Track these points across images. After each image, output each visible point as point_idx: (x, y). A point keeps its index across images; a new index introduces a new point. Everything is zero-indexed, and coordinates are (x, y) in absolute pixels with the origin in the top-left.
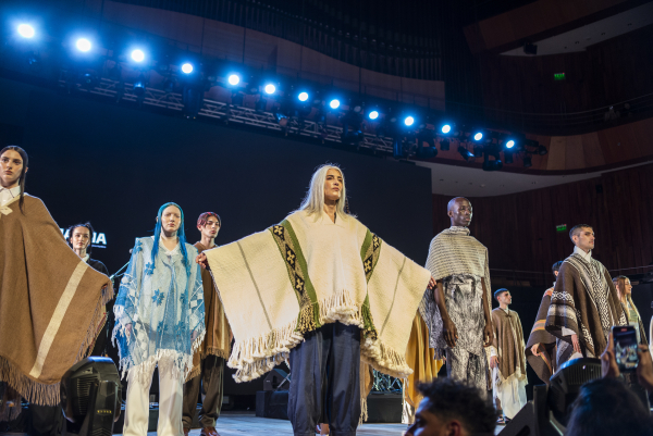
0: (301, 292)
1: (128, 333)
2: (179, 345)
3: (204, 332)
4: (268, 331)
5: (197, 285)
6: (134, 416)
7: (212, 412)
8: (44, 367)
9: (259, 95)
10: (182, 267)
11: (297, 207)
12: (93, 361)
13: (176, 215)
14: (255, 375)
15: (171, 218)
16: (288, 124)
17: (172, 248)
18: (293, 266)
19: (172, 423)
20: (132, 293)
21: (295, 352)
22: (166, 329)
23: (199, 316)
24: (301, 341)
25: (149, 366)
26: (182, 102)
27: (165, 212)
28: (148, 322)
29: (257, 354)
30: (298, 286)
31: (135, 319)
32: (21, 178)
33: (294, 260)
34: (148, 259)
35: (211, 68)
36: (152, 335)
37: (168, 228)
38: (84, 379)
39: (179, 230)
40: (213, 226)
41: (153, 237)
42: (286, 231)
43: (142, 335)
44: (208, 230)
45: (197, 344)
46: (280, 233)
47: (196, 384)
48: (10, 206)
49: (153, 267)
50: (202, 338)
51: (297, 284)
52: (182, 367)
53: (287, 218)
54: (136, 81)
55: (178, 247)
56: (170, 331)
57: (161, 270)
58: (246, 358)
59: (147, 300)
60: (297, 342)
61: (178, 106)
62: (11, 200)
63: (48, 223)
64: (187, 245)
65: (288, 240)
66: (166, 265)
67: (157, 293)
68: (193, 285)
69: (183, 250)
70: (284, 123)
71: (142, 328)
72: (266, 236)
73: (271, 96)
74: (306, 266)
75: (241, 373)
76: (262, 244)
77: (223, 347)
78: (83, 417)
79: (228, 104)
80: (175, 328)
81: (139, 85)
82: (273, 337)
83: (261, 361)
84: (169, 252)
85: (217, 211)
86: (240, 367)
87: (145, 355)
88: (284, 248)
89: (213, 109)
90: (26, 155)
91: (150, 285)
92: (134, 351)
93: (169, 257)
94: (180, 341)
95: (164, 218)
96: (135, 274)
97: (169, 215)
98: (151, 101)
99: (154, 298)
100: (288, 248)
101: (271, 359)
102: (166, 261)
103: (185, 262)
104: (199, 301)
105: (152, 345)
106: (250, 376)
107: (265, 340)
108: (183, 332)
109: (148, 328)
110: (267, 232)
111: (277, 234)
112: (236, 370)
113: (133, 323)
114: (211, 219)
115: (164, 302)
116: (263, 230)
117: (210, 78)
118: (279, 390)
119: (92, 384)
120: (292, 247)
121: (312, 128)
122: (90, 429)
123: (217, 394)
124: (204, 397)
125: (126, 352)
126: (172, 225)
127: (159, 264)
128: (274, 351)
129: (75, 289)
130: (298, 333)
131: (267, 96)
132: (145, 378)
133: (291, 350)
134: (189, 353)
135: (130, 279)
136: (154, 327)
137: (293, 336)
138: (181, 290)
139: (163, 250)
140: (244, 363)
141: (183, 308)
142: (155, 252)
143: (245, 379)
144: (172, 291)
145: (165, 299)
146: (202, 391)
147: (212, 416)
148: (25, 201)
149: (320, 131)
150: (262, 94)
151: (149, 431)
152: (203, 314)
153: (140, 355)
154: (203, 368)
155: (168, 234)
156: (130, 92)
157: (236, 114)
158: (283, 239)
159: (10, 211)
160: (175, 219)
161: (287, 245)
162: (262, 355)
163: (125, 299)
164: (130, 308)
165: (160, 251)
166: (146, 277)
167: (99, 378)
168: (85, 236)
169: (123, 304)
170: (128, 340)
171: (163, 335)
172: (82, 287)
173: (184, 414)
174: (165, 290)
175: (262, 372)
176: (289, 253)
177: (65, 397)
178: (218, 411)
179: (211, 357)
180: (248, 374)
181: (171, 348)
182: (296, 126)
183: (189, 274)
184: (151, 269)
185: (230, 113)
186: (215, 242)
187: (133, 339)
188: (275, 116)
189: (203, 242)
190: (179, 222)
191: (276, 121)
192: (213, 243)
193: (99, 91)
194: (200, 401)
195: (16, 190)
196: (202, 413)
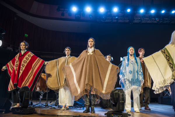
0: (172, 68)
1: (124, 82)
2: (137, 84)
3: (144, 81)
4: (163, 79)
5: (140, 68)
6: (127, 103)
7: (147, 102)
8: (106, 90)
9: (150, 14)
10: (136, 64)
11: (168, 43)
12: (118, 89)
13: (133, 50)
14: (160, 92)
15: (132, 51)
16: (159, 21)
17: (133, 59)
18: (169, 60)
19: (137, 105)
20: (124, 71)
21: (172, 85)
22: (133, 80)
23: (142, 76)
24: (174, 82)
25: (130, 90)
26: (128, 20)
27: (130, 49)
28: (128, 79)
29: (160, 86)
30: (171, 66)
31: (125, 78)
32: (94, 45)
33: (169, 59)
34: (127, 62)
35: (135, 9)
36: (130, 82)
37: (131, 54)
38: (116, 93)
39: (134, 54)
40: (143, 52)
41: (127, 56)
42: (165, 51)
43: (127, 82)
44: (141, 53)
45: (142, 84)
46: (164, 51)
47: (142, 95)
48: (92, 52)
49: (128, 64)
50: (143, 82)
51: (170, 65)
52: (139, 90)
53: (165, 47)
54: (116, 17)
55: (134, 58)
56: (134, 81)
57: (130, 65)
58: (157, 87)
59: (128, 73)
60: (172, 82)
61: (127, 21)
62: (92, 51)
63: (101, 55)
64: (136, 57)
65: (166, 53)
66: (132, 63)
67: (130, 71)
68: (139, 68)
69: (136, 59)
70: (158, 20)
71: (127, 80)
72: (159, 53)
73: (153, 13)
74: (173, 60)
75: (156, 91)
76: (159, 55)
77: (149, 85)
78: (117, 103)
79: (141, 18)
80: (136, 80)
81: (117, 17)
82: (165, 81)
83: (162, 88)
84: (132, 60)
85: (143, 48)
86: (156, 89)
87: (129, 87)
88: (165, 56)
89: (137, 20)
90: (94, 40)
91: (128, 69)
92: (126, 87)
93: (132, 61)
94: (137, 83)
95: (129, 51)
96: (124, 67)
97: (131, 50)
98: (120, 21)
99: (129, 72)
100: (167, 55)
101: (165, 87)
102: (132, 62)
103: (136, 62)
104: (141, 72)
105: (130, 85)
106: (159, 92)
107: (162, 82)
108: (138, 81)
109: (129, 80)
110: (160, 52)
111: (163, 52)
112: (155, 90)
113: (125, 79)
114: (142, 50)
115: (132, 73)
116: (158, 51)
117: (135, 12)
118: (165, 96)
119: (118, 95)
120: (168, 55)
121: (167, 20)
122: (119, 106)
123: (148, 97)
124: (145, 98)
125: (123, 87)
126: (132, 53)
127: (130, 64)
128: (166, 85)
129: (110, 70)
130: (173, 79)
131: (152, 14)
132: (129, 93)
133: (171, 84)
134: (140, 86)
135: (123, 68)
136: (130, 80)
137: (171, 80)
138: (136, 70)
139: (130, 59)
140: (157, 88)
141: (137, 75)
142: (128, 60)
143: (158, 93)
144: (134, 70)
145: (132, 72)
146: (144, 96)
147: (147, 103)
148: (95, 51)
149: (169, 21)
150: (150, 13)
151: (131, 107)
152: (143, 76)
153: (127, 87)
154: (144, 90)
155: (131, 55)
156: (115, 20)
157: (144, 20)
158: (165, 53)
159: (92, 53)
160: (133, 51)
161: (166, 55)
162: (162, 86)
163: (122, 73)
164: (124, 75)
165: (129, 60)
166: (127, 67)
167: (120, 93)
168: (110, 58)
169: (122, 74)
170: (124, 84)
171: (133, 82)
172: (112, 70)
173: (140, 103)
174: (132, 70)
175: (162, 91)
176: (167, 57)
177: (112, 98)
178: (149, 102)
179: (146, 87)
180: (158, 91)
181: (135, 85)
182: (162, 21)
183: (138, 65)
184: (128, 65)
185: (142, 20)
186: (144, 56)
187: (125, 83)
188: (155, 19)
189: (140, 56)
190: (134, 52)
191: (155, 20)
192: (143, 57)
193: (107, 21)
194: (144, 99)
195: (93, 48)
196: (145, 102)
